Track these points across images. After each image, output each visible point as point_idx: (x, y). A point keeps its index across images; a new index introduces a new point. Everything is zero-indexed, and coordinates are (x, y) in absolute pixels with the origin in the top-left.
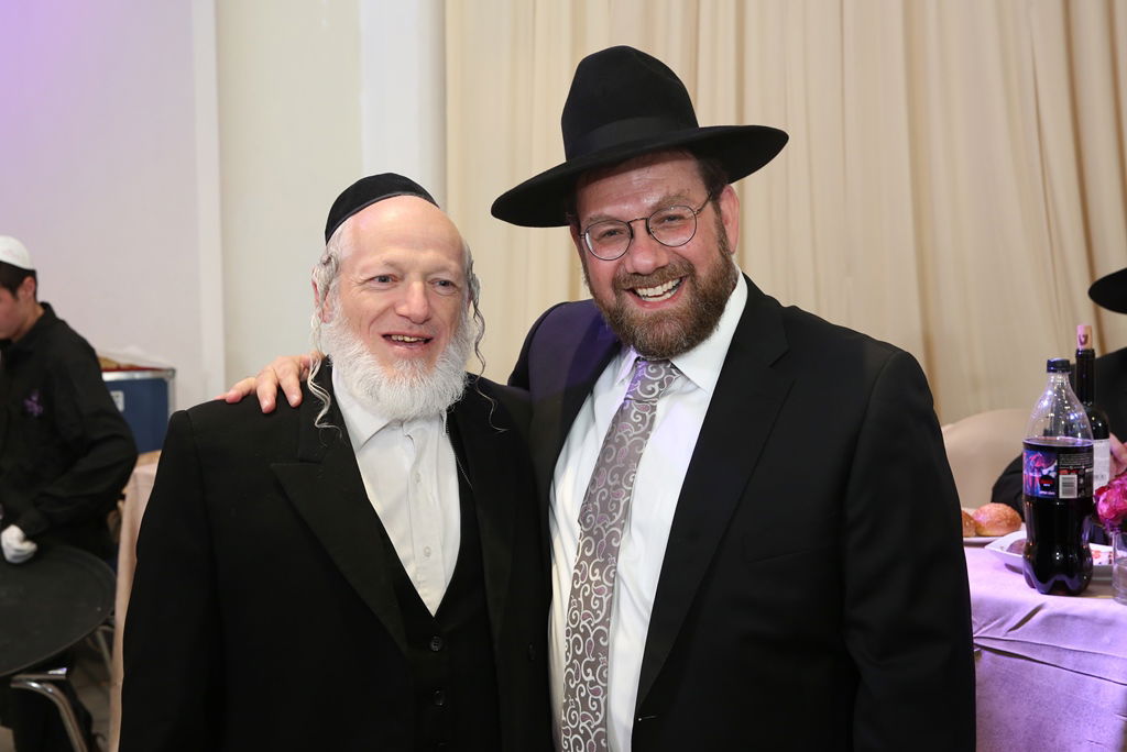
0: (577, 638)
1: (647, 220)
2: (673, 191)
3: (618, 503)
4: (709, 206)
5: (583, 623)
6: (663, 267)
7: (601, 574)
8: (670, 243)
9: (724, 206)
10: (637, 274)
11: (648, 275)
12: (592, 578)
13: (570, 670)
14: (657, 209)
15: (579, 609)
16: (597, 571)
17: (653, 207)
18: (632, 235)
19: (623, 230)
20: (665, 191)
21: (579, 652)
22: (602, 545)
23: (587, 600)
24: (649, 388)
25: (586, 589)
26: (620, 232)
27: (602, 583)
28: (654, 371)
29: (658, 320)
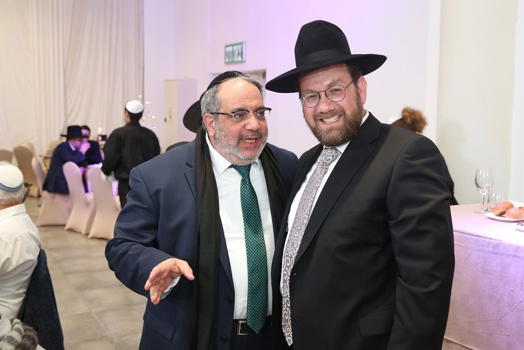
0: (288, 259)
1: (326, 91)
2: (336, 78)
3: (308, 205)
4: (352, 85)
5: (291, 253)
6: (332, 110)
7: (299, 234)
8: (335, 100)
9: (360, 85)
10: (321, 113)
11: (326, 113)
12: (295, 235)
13: (285, 272)
14: (330, 86)
15: (289, 247)
16: (297, 232)
17: (328, 86)
18: (320, 98)
19: (316, 95)
20: (333, 78)
21: (288, 265)
22: (300, 222)
23: (293, 244)
24: (328, 158)
25: (292, 240)
26: (316, 96)
27: (299, 237)
28: (330, 151)
29: (330, 130)
